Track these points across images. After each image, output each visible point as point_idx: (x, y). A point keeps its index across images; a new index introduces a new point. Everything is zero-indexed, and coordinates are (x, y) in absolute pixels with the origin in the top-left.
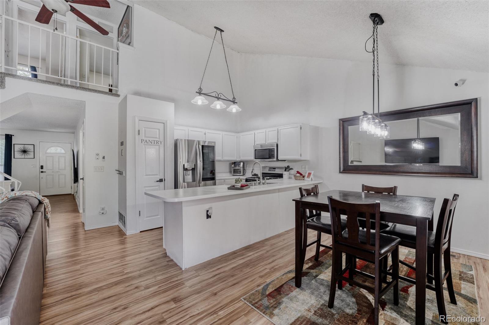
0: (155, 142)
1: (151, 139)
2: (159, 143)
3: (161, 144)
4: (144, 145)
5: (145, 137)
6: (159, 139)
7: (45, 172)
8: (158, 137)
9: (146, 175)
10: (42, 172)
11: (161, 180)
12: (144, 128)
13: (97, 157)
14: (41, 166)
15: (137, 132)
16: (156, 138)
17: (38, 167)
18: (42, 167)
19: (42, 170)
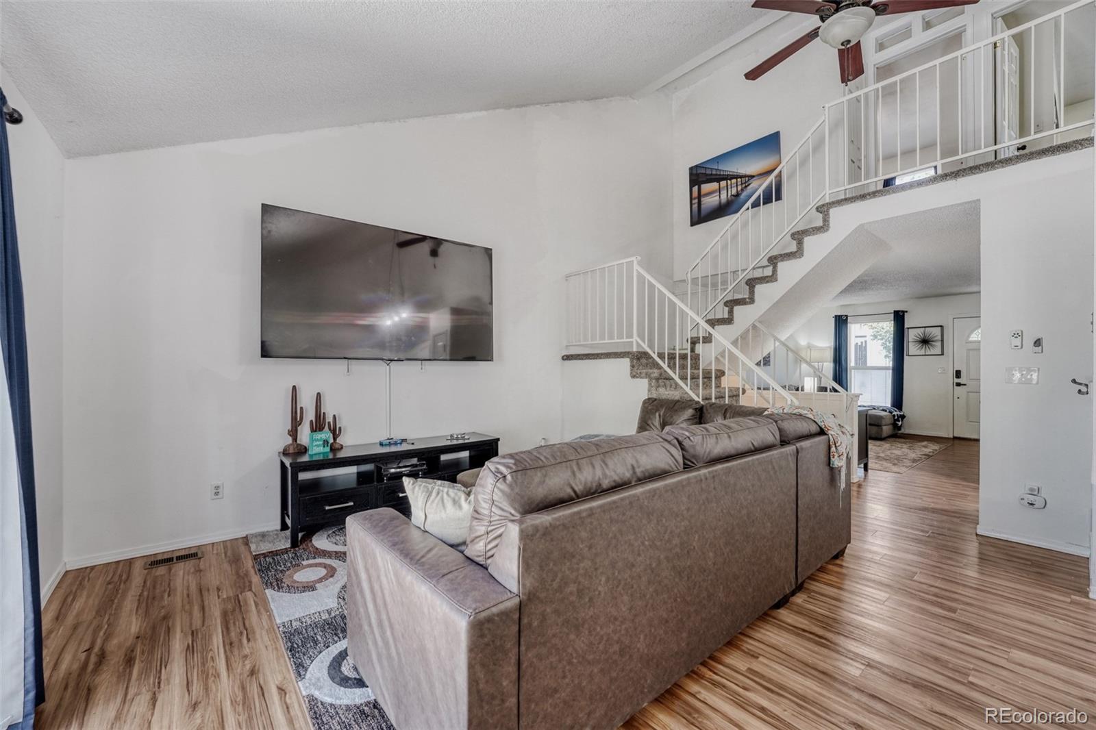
7: (965, 385)
10: (959, 385)
13: (1018, 342)
14: (957, 371)
17: (951, 373)
18: (958, 374)
19: (957, 380)
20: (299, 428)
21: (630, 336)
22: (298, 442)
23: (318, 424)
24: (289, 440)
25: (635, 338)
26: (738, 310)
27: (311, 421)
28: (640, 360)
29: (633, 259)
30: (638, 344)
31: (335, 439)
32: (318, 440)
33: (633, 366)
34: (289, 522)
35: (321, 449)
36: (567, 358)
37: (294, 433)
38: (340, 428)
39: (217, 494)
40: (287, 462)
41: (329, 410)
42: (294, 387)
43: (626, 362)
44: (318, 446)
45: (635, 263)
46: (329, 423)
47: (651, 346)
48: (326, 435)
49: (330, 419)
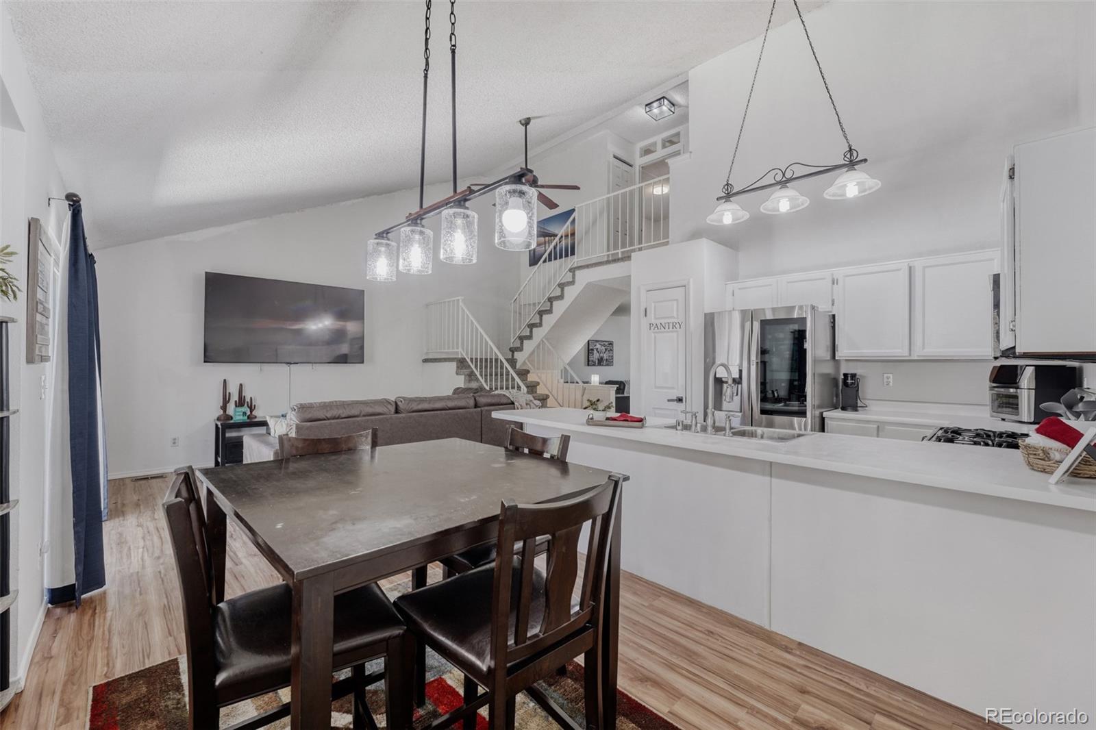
0: (671, 327)
1: (663, 321)
2: (678, 326)
3: (680, 328)
4: (654, 333)
5: (656, 318)
6: (678, 318)
8: (675, 316)
9: (656, 387)
11: (680, 400)
12: (654, 302)
15: (643, 313)
16: (673, 317)
20: (228, 405)
21: (458, 348)
22: (227, 413)
23: (241, 403)
24: (222, 412)
25: (460, 349)
26: (535, 330)
27: (236, 401)
28: (462, 363)
29: (460, 298)
30: (462, 354)
31: (251, 412)
32: (238, 412)
33: (458, 367)
34: (219, 460)
35: (241, 417)
36: (425, 361)
37: (224, 408)
38: (255, 406)
39: (174, 443)
40: (219, 423)
41: (248, 395)
42: (225, 380)
43: (454, 365)
44: (239, 415)
45: (460, 301)
46: (248, 402)
47: (467, 354)
48: (246, 409)
49: (248, 400)
